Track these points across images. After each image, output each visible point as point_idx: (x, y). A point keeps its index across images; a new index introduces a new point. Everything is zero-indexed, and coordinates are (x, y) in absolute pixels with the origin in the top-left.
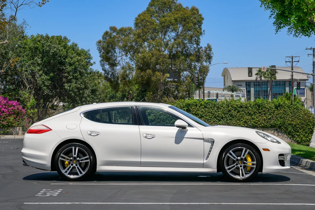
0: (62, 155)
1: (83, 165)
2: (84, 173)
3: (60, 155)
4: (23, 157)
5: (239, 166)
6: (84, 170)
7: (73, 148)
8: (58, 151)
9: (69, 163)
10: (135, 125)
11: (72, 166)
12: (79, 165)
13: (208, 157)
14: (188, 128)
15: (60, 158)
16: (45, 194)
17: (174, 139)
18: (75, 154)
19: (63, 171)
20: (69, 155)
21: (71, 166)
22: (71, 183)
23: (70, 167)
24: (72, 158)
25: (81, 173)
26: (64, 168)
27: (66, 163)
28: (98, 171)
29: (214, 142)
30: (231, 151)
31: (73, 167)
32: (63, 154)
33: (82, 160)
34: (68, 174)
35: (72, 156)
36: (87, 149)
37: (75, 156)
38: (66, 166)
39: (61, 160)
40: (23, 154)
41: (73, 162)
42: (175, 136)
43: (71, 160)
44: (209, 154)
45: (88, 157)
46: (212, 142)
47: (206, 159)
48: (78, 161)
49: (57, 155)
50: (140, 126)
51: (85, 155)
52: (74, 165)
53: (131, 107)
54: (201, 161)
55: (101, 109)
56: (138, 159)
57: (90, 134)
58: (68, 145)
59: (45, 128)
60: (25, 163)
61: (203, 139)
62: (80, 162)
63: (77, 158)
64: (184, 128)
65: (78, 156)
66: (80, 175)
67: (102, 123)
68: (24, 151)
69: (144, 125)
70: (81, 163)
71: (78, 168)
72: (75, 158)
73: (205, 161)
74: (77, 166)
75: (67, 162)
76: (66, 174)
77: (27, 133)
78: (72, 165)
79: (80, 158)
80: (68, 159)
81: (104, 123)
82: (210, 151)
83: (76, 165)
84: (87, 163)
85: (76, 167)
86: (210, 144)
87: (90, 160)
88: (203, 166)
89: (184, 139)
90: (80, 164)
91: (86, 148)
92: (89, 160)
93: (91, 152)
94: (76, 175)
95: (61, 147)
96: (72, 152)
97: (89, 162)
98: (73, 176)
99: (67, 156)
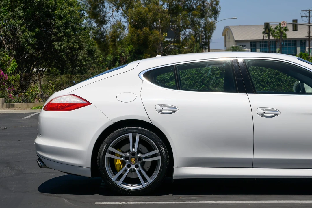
0: (110, 149)
1: (147, 167)
2: (150, 180)
3: (107, 148)
4: (40, 153)
6: (150, 175)
7: (131, 136)
8: (104, 142)
9: (124, 163)
10: (240, 92)
11: (129, 169)
12: (141, 166)
15: (108, 155)
18: (134, 147)
19: (114, 178)
20: (122, 149)
21: (127, 168)
22: (132, 202)
23: (126, 170)
24: (128, 155)
25: (145, 180)
26: (114, 170)
27: (117, 163)
28: (176, 176)
31: (131, 170)
32: (113, 147)
33: (146, 158)
34: (122, 183)
35: (129, 151)
36: (155, 137)
37: (134, 150)
38: (117, 168)
39: (108, 158)
40: (39, 147)
41: (130, 161)
43: (127, 158)
45: (157, 151)
48: (140, 159)
49: (102, 149)
50: (249, 95)
51: (151, 149)
52: (133, 166)
55: (175, 65)
56: (248, 155)
57: (161, 111)
58: (122, 130)
59: (77, 101)
60: (43, 163)
62: (144, 160)
63: (138, 154)
65: (139, 151)
66: (144, 185)
67: (179, 89)
68: (40, 141)
69: (255, 93)
70: (145, 162)
71: (140, 172)
72: (133, 154)
74: (138, 169)
75: (119, 162)
76: (119, 183)
77: (44, 109)
78: (129, 166)
79: (142, 153)
80: (121, 157)
81: (183, 90)
83: (137, 166)
84: (155, 163)
85: (136, 169)
87: (162, 158)
90: (143, 164)
91: (153, 135)
92: (159, 158)
93: (162, 142)
94: (137, 185)
95: (108, 135)
96: (129, 142)
97: (159, 160)
98: (132, 186)
99: (119, 151)
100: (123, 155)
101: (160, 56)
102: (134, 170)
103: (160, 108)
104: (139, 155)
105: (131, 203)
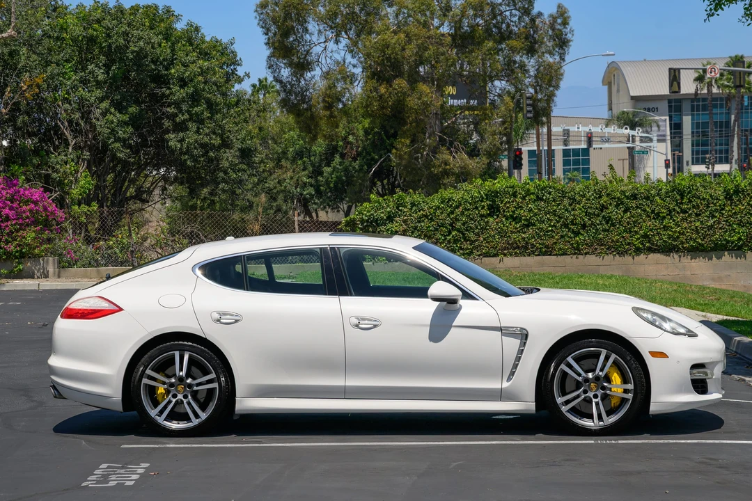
0: (149, 372)
1: (202, 397)
2: (204, 416)
3: (143, 372)
4: (53, 377)
5: (591, 394)
6: (203, 409)
7: (177, 354)
8: (140, 363)
9: (168, 392)
10: (329, 295)
11: (174, 400)
12: (192, 396)
13: (512, 373)
14: (462, 302)
15: (145, 381)
16: (105, 478)
17: (428, 328)
18: (181, 369)
19: (153, 413)
20: (167, 372)
21: (172, 399)
22: (172, 444)
23: (170, 402)
24: (173, 380)
25: (197, 416)
26: (155, 403)
27: (159, 392)
28: (239, 411)
29: (527, 336)
30: (570, 359)
31: (177, 402)
32: (152, 369)
33: (198, 385)
34: (165, 420)
35: (174, 375)
36: (211, 356)
37: (181, 374)
38: (159, 398)
39: (146, 385)
40: (52, 370)
41: (176, 389)
42: (429, 323)
43: (172, 385)
44: (515, 366)
45: (213, 375)
46: (524, 336)
47: (509, 379)
48: (190, 386)
49: (137, 373)
50: (342, 298)
51: (206, 372)
52: (180, 396)
53: (318, 250)
54: (495, 385)
55: (244, 255)
56: (338, 381)
57: (218, 321)
58: (165, 346)
59: (104, 305)
60: (59, 392)
61: (500, 329)
62: (195, 388)
63: (187, 379)
64: (452, 301)
65: (189, 375)
66: (195, 422)
67: (247, 290)
68: (54, 361)
69: (351, 295)
70: (198, 390)
71: (189, 404)
72: (181, 380)
73: (506, 384)
74: (187, 400)
75: (161, 390)
76: (161, 420)
77: (62, 317)
78: (175, 396)
79: (194, 379)
80: (164, 383)
81: (252, 291)
82: (518, 359)
83: (185, 397)
84: (211, 391)
85: (185, 401)
86: (517, 342)
87: (220, 385)
88: (500, 395)
89: (453, 330)
90: (195, 395)
91: (208, 353)
92: (215, 385)
93: (220, 363)
94: (186, 422)
95: (146, 354)
96: (175, 364)
97: (216, 388)
98: (178, 424)
99: (162, 375)
100: (167, 380)
101: (233, 238)
102: (182, 402)
103: (217, 316)
104: (189, 381)
105: (171, 446)
